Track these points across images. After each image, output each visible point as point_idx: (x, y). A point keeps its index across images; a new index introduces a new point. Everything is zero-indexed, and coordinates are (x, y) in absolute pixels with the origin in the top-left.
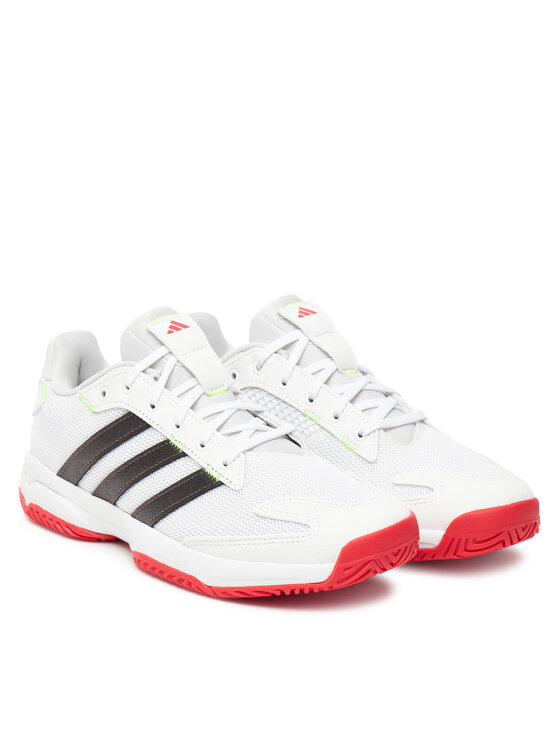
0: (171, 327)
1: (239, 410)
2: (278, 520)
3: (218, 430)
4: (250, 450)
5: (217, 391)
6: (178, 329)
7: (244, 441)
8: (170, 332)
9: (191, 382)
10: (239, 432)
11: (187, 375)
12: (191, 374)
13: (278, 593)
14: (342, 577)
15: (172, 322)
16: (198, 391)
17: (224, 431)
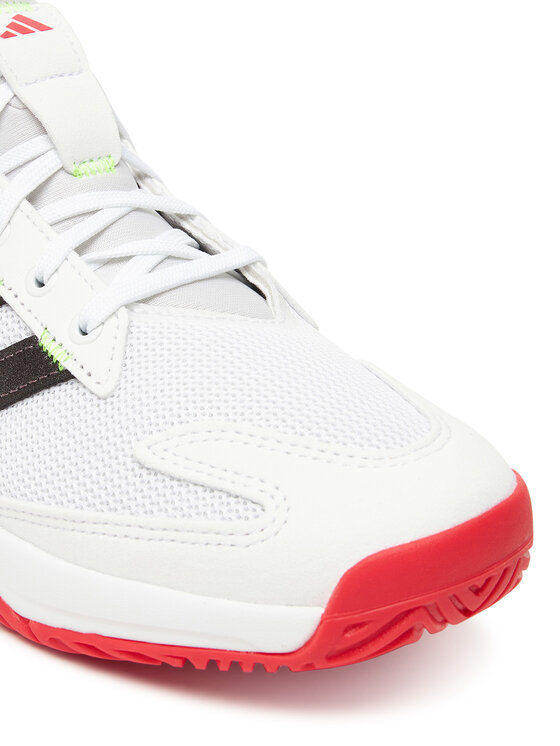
0: (11, 26)
1: (137, 210)
2: (188, 483)
3: (81, 249)
4: (145, 301)
5: (93, 165)
6: (25, 31)
7: (135, 279)
8: (7, 35)
9: (39, 143)
10: (129, 258)
11: (31, 127)
12: (39, 123)
13: (177, 664)
14: (339, 647)
15: (18, 17)
16: (50, 163)
17: (91, 254)
